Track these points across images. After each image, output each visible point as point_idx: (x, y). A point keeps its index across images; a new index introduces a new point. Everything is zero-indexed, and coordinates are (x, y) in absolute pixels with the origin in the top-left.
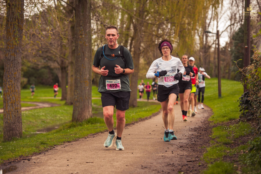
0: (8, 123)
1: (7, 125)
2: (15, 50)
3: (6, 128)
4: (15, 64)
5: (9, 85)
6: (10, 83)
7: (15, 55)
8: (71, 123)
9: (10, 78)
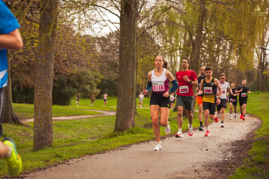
0: (38, 131)
1: (37, 133)
2: (47, 56)
3: (36, 137)
4: (46, 71)
5: (40, 92)
6: (41, 91)
7: (47, 61)
8: (113, 133)
9: (40, 85)
